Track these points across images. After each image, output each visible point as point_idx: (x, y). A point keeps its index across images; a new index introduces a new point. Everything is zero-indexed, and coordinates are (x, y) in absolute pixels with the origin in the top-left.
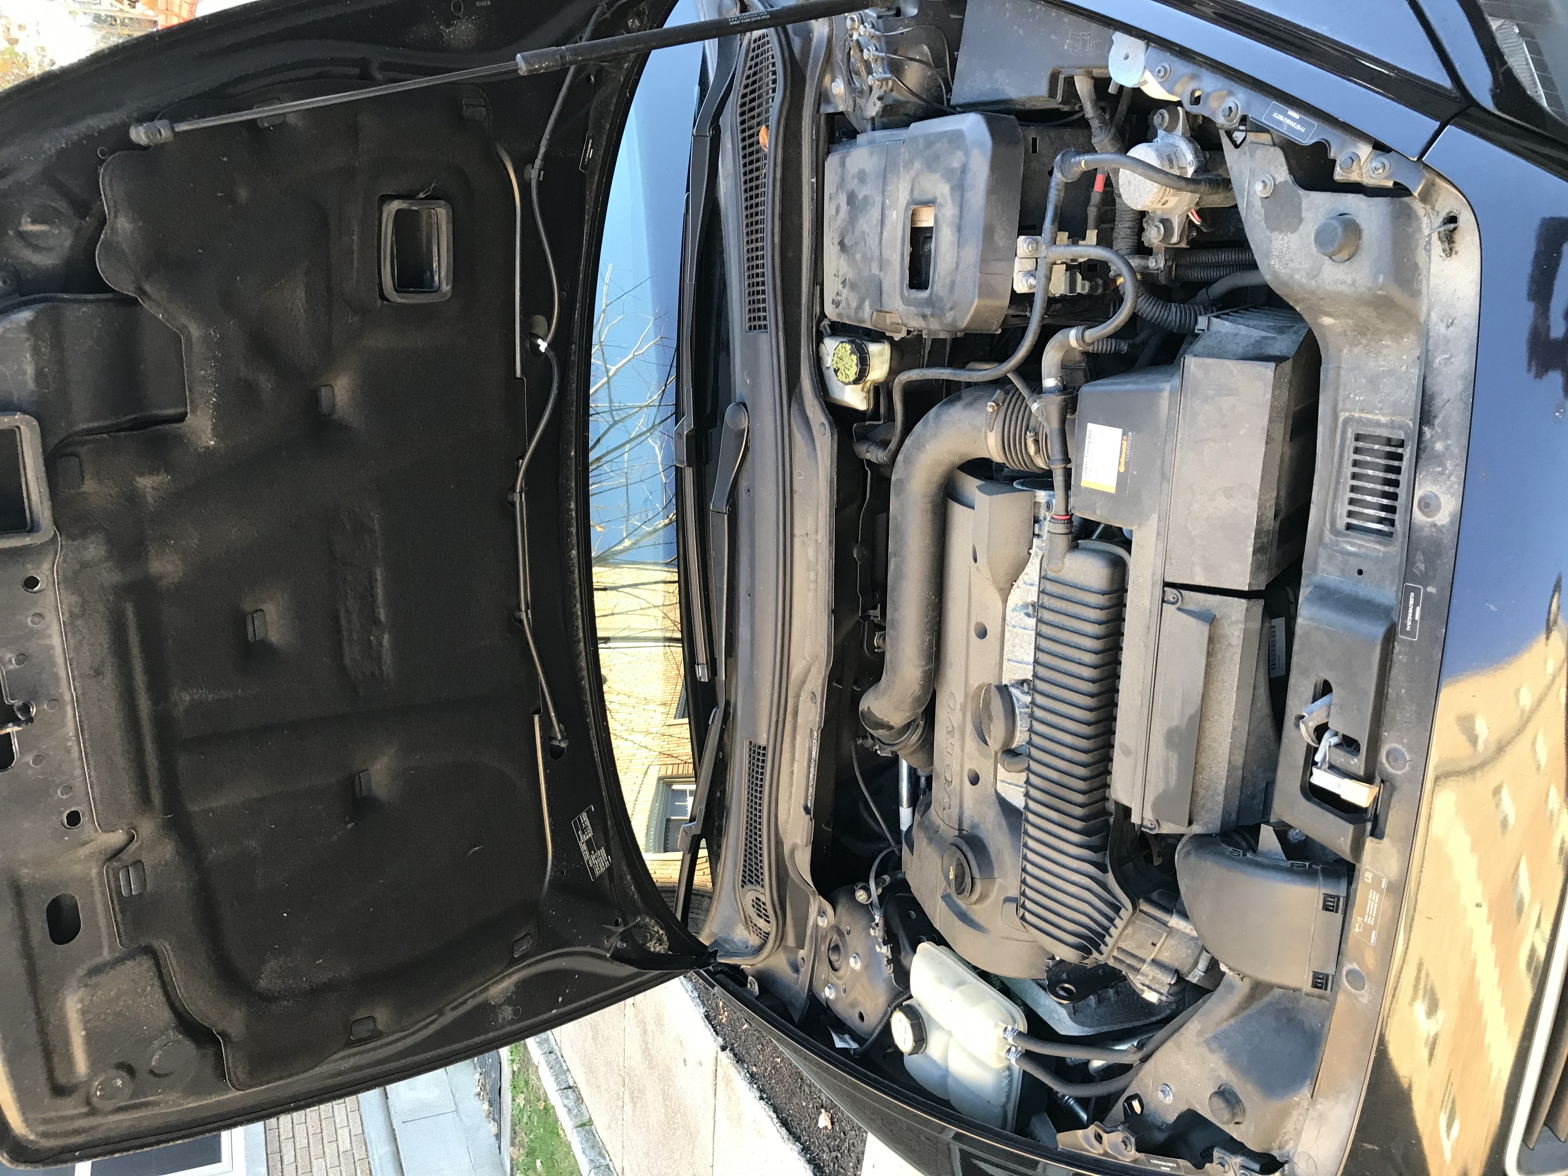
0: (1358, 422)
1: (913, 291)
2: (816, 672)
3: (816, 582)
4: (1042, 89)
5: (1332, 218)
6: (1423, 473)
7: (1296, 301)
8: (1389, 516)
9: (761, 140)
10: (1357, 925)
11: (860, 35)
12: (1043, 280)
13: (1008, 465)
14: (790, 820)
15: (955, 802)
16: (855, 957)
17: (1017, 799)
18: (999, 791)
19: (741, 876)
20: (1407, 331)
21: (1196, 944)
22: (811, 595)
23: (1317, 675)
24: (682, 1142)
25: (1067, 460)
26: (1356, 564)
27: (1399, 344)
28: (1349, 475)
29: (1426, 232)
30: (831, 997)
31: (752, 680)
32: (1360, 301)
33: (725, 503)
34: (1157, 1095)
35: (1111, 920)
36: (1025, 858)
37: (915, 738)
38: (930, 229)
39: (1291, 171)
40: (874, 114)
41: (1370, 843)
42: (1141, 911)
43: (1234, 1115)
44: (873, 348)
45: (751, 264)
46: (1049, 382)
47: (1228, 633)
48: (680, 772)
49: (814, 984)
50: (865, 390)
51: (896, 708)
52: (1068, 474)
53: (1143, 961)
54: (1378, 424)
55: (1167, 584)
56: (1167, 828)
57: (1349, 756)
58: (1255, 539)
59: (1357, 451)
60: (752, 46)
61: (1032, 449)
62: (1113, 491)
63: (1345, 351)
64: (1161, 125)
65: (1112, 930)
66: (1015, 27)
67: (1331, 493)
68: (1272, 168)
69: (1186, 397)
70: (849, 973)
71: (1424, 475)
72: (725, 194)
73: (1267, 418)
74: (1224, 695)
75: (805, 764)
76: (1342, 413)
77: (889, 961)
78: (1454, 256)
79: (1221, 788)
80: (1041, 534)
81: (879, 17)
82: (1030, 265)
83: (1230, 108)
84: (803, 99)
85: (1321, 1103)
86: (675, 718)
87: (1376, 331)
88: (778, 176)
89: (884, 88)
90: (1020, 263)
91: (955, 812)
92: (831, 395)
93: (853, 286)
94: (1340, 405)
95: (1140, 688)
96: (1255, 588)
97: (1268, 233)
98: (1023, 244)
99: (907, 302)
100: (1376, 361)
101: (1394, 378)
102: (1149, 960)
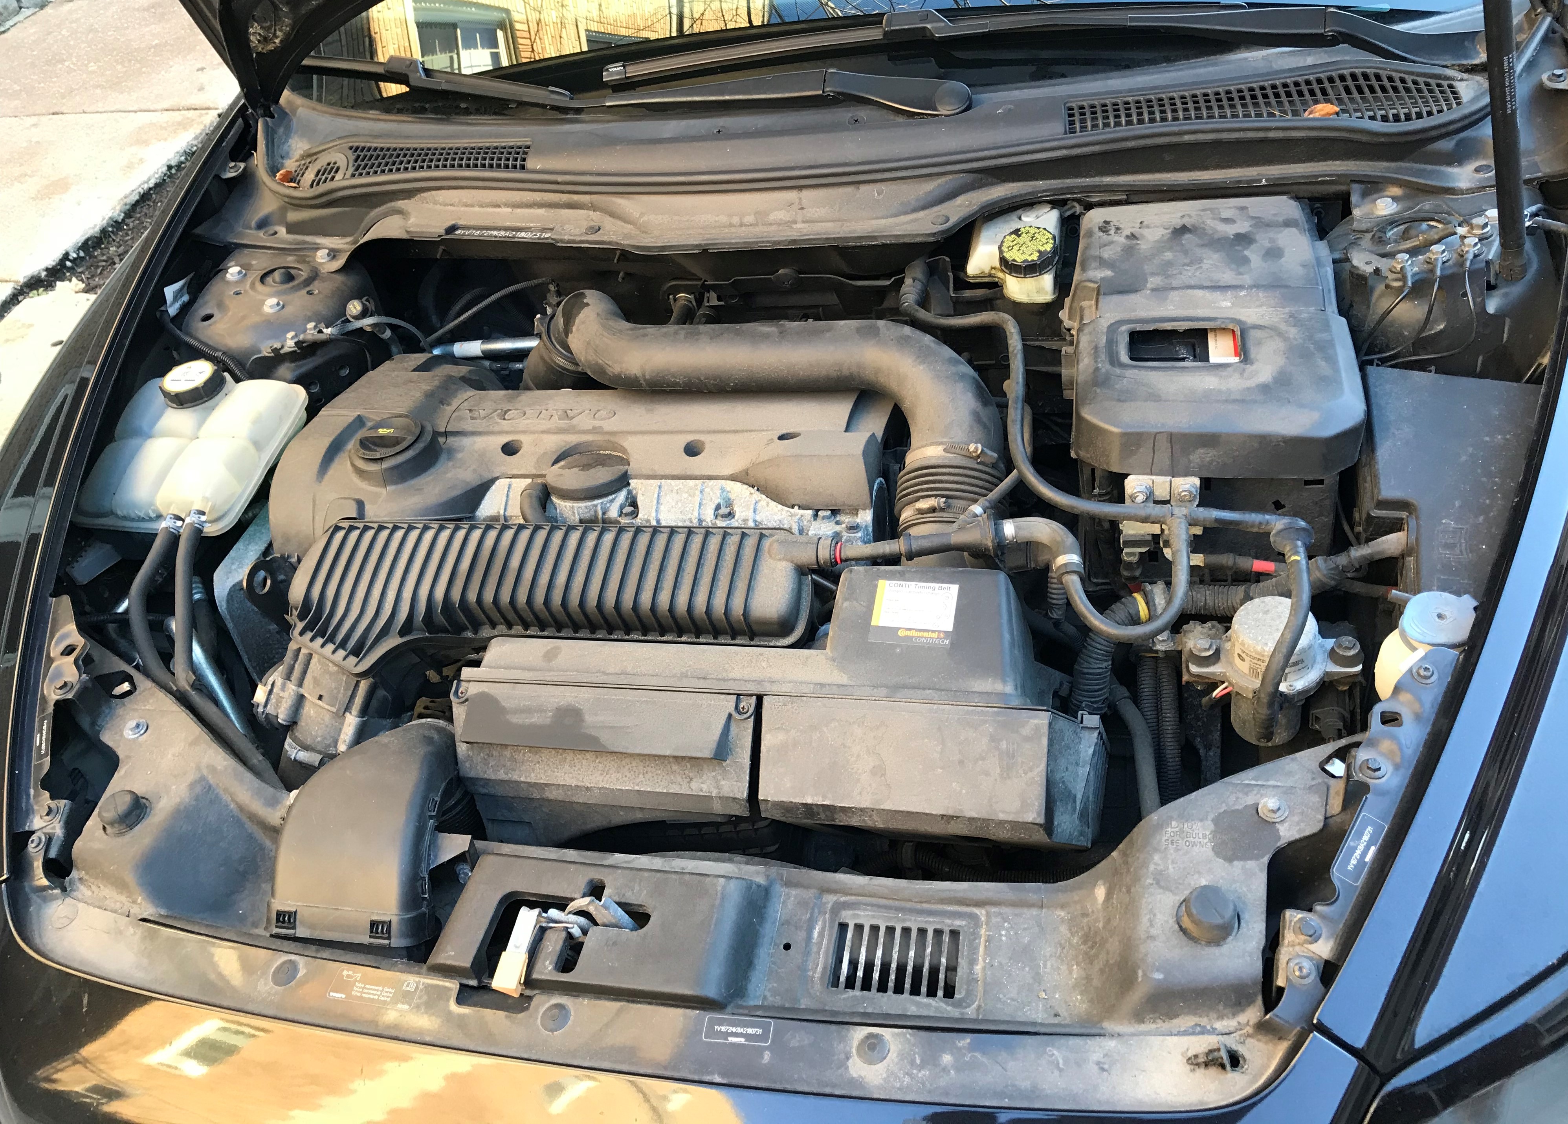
0: (973, 933)
1: (1127, 339)
2: (626, 231)
3: (741, 225)
4: (1389, 490)
5: (1235, 906)
6: (912, 1039)
7: (1125, 854)
8: (858, 983)
9: (1320, 106)
10: (351, 973)
11: (1463, 237)
12: (1142, 513)
13: (902, 473)
14: (438, 207)
15: (478, 425)
16: (278, 304)
17: (490, 506)
18: (497, 483)
19: (363, 144)
20: (1091, 1001)
21: (329, 746)
22: (723, 219)
23: (655, 908)
24: (108, 73)
25: (911, 556)
26: (797, 939)
27: (1074, 987)
28: (907, 924)
29: (1220, 1025)
30: (228, 276)
31: (609, 142)
32: (1128, 945)
33: (838, 90)
34: (133, 719)
35: (342, 645)
36: (410, 528)
37: (561, 361)
38: (1205, 357)
39: (1291, 844)
40: (1355, 262)
41: (452, 985)
42: (358, 682)
43: (112, 824)
44: (1047, 280)
45: (1155, 103)
46: (1009, 528)
47: (704, 777)
48: (520, 41)
49: (246, 251)
50: (993, 271)
51: (588, 343)
52: (893, 560)
53: (300, 684)
54: (972, 962)
55: (760, 698)
56: (459, 712)
57: (555, 958)
58: (823, 805)
59: (938, 933)
60: (1445, 83)
61: (924, 504)
62: (874, 623)
63: (1063, 914)
64: (1340, 646)
65: (330, 647)
66: (1470, 450)
67: (883, 902)
68: (1296, 818)
69: (998, 714)
70: (260, 297)
71: (909, 1041)
72: (1246, 59)
73: (974, 814)
74: (629, 775)
75: (508, 224)
76: (984, 912)
77: (275, 350)
78: (1188, 1067)
79: (515, 777)
80: (819, 519)
81: (1488, 263)
82: (1161, 493)
83: (1379, 769)
84: (1371, 159)
85: (135, 933)
86: (587, 30)
87: (1090, 959)
88: (1272, 135)
89: (1391, 276)
90: (1164, 482)
91: (468, 426)
92: (985, 226)
93: (1129, 251)
94: (994, 910)
95: (629, 670)
96: (762, 807)
97: (1211, 816)
98: (1189, 484)
99: (1112, 329)
100: (1051, 956)
101: (1031, 981)
102: (302, 691)
